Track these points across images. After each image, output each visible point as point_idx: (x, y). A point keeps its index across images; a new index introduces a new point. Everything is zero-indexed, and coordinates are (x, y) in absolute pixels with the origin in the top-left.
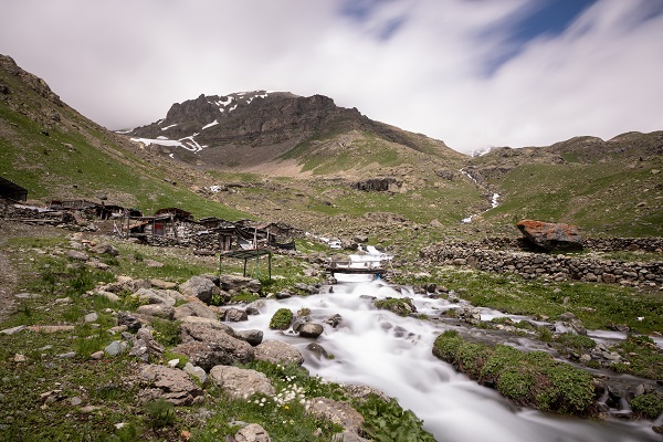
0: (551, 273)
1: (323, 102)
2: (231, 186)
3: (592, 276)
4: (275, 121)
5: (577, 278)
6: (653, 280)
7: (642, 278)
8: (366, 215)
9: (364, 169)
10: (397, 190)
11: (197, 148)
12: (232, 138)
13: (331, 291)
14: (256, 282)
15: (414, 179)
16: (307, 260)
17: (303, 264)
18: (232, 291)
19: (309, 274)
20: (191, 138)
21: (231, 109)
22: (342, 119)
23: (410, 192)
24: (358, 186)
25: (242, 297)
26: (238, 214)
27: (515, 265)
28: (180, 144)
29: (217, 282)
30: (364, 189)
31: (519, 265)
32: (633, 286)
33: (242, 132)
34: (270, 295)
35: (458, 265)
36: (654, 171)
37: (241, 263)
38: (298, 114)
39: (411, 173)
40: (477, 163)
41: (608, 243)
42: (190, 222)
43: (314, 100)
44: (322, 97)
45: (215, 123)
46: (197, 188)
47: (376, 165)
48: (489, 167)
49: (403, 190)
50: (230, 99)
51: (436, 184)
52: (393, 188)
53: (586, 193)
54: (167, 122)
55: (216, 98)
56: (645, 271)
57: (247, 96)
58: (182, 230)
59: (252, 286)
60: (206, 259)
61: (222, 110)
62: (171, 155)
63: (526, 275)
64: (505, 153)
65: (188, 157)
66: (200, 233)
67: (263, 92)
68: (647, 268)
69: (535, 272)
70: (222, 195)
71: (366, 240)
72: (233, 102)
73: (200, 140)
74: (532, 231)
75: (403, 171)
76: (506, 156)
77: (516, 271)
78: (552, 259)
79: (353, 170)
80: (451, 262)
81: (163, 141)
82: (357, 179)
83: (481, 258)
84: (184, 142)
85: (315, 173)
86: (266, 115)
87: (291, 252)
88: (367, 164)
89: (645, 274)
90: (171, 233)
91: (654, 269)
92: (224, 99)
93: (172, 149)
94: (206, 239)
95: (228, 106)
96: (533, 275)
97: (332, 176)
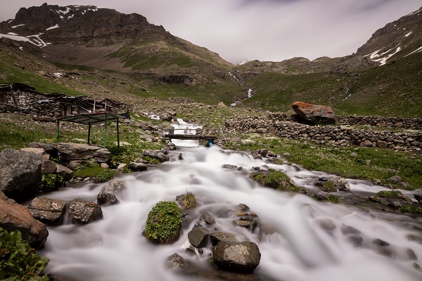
0: (336, 140)
1: (139, 19)
2: (71, 74)
3: (369, 143)
4: (104, 29)
5: (356, 143)
6: (418, 146)
7: (409, 144)
8: (170, 99)
9: (168, 68)
10: (189, 84)
11: (43, 44)
12: (71, 39)
13: (180, 158)
14: (104, 151)
15: (200, 76)
16: (140, 127)
17: (138, 131)
18: (74, 163)
19: (150, 140)
20: (37, 36)
21: (70, 17)
22: (152, 32)
23: (198, 85)
24: (164, 79)
25: (88, 171)
26: (77, 93)
27: (308, 133)
28: (28, 40)
29: (53, 152)
30: (168, 81)
31: (311, 134)
32: (404, 150)
33: (79, 35)
34: (122, 166)
35: (261, 133)
36: (338, 80)
37: (83, 129)
38: (121, 26)
39: (198, 73)
40: (239, 69)
41: (346, 119)
42: (31, 92)
43: (132, 17)
44: (138, 15)
45: (57, 26)
46: (42, 72)
47: (176, 66)
48: (246, 72)
49: (194, 83)
50: (68, 9)
51: (214, 81)
52: (187, 82)
53: (302, 91)
54: (15, 22)
55: (56, 7)
56: (411, 140)
57: (82, 8)
58: (23, 99)
59: (100, 156)
60: (45, 125)
61: (62, 17)
62: (21, 48)
63: (317, 141)
64: (256, 64)
65: (35, 51)
66: (40, 102)
67: (94, 7)
68: (412, 137)
69: (324, 139)
70: (64, 80)
71: (175, 115)
72: (70, 13)
73: (45, 38)
74: (303, 110)
75: (194, 71)
76: (256, 66)
77: (309, 138)
78: (337, 129)
79: (160, 68)
80: (254, 130)
81: (12, 36)
82: (163, 75)
83: (281, 128)
84: (31, 39)
85: (133, 69)
86: (97, 24)
87: (127, 120)
88: (169, 65)
89: (410, 142)
90: (11, 101)
91: (418, 138)
92: (64, 9)
93: (21, 43)
94: (46, 107)
95: (67, 15)
96: (323, 142)
97: (146, 71)
